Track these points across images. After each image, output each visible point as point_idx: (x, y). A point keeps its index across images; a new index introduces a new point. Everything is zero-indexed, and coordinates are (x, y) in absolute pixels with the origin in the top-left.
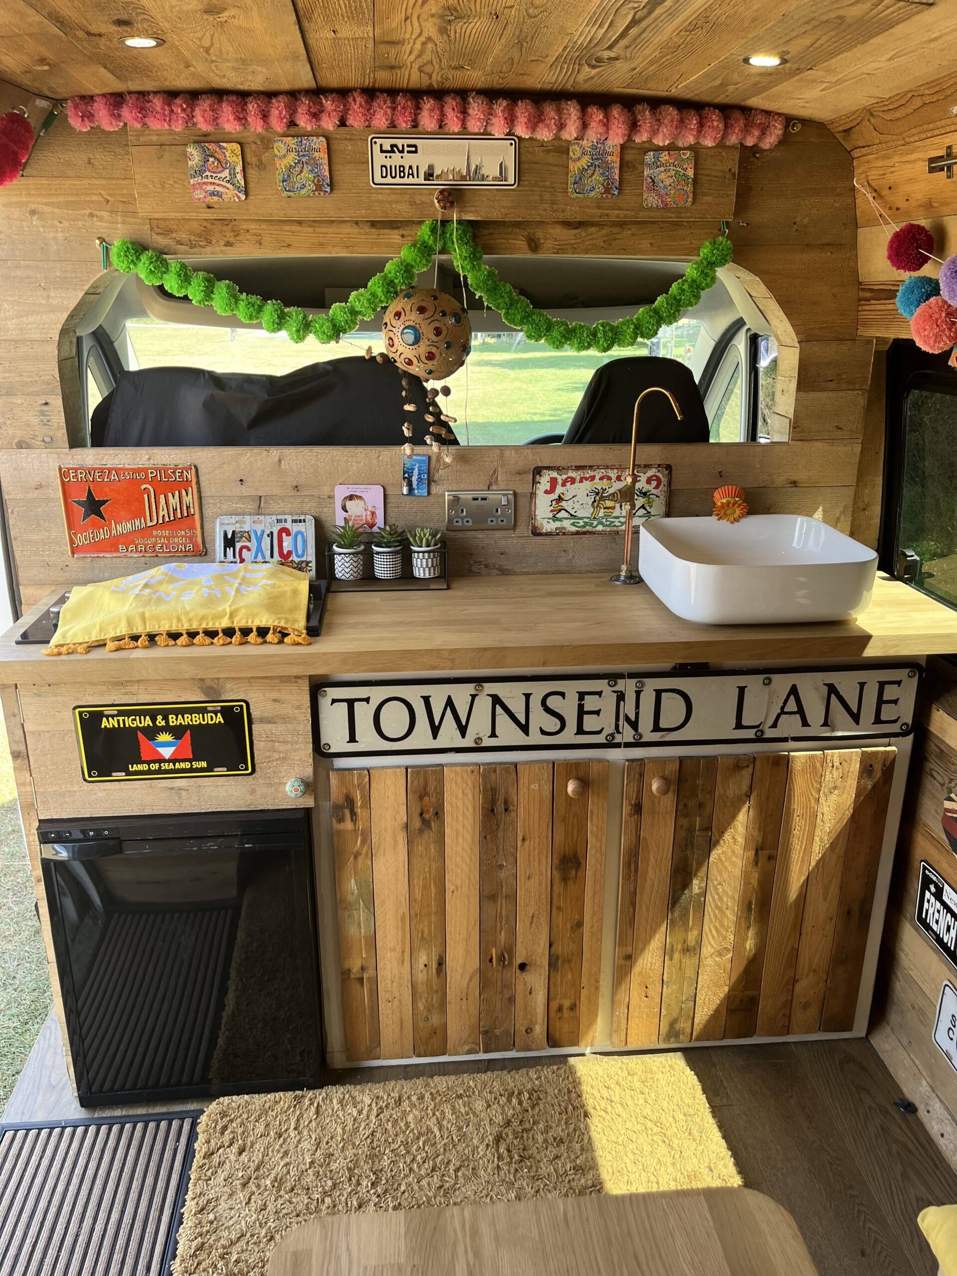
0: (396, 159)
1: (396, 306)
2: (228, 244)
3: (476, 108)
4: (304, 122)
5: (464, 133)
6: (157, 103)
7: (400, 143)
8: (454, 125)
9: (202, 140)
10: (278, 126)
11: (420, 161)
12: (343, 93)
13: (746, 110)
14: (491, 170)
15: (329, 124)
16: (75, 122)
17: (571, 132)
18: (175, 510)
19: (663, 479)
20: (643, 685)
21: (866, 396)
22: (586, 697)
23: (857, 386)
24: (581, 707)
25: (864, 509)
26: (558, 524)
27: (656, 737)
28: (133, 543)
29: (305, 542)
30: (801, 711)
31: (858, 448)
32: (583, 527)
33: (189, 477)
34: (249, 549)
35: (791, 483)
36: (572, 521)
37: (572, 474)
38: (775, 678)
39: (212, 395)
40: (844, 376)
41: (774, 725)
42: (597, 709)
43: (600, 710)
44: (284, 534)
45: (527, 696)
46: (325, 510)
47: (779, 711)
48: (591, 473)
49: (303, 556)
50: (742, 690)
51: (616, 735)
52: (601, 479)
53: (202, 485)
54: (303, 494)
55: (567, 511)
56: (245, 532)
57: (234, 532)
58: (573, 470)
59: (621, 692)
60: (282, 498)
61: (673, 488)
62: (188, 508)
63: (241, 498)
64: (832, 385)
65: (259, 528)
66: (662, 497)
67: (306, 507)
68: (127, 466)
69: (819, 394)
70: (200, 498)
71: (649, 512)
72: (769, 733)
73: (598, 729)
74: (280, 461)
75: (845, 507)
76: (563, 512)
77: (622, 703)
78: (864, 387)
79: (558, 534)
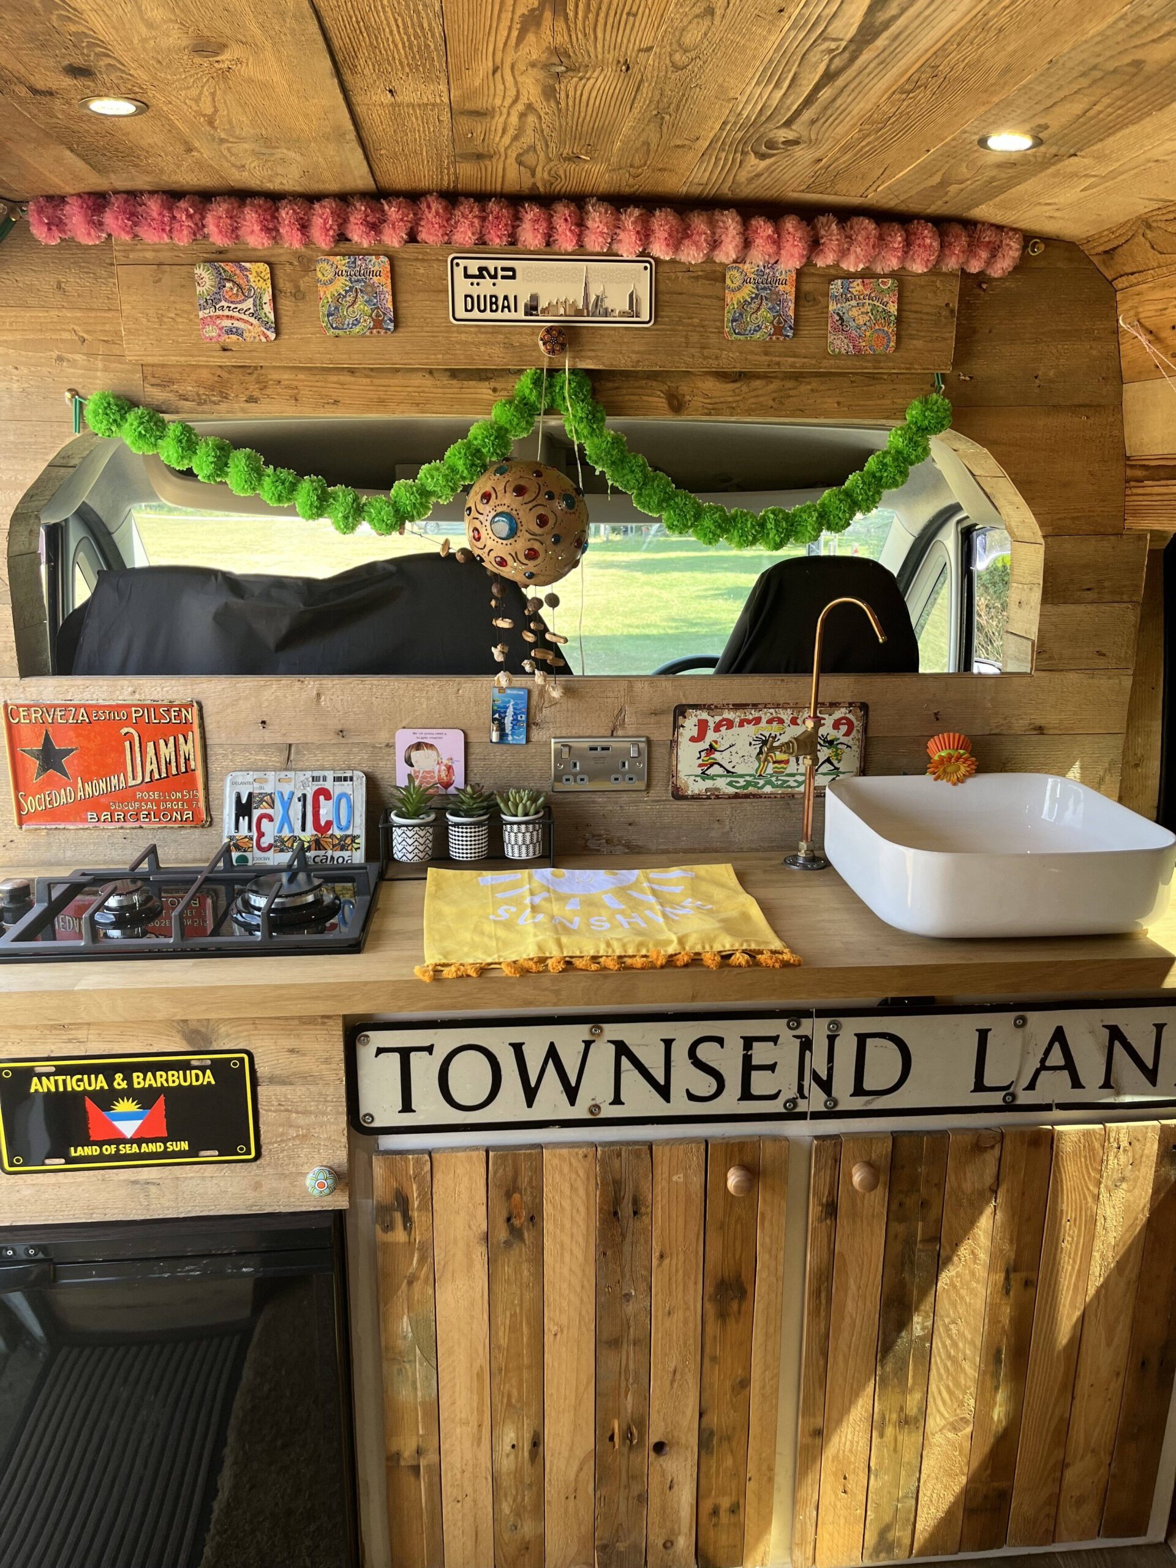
0: (486, 287)
1: (484, 484)
2: (251, 400)
3: (597, 219)
4: (358, 235)
5: (581, 253)
6: (154, 206)
7: (491, 265)
8: (566, 241)
9: (216, 258)
10: (322, 240)
11: (520, 289)
12: (413, 197)
13: (969, 225)
14: (617, 302)
15: (393, 238)
16: (39, 232)
17: (727, 252)
18: (168, 764)
19: (856, 723)
20: (839, 1026)
21: (1139, 611)
22: (755, 1044)
23: (1125, 598)
24: (747, 1059)
25: (1137, 765)
26: (709, 784)
27: (859, 1103)
28: (107, 808)
29: (351, 808)
30: (1070, 1065)
31: (1128, 682)
32: (744, 787)
33: (189, 717)
34: (271, 819)
35: (1035, 729)
36: (729, 779)
37: (728, 715)
38: (1032, 1016)
39: (226, 604)
40: (1107, 584)
41: (1031, 1086)
42: (771, 1062)
43: (776, 1063)
44: (322, 798)
45: (668, 1043)
46: (382, 764)
47: (1038, 1066)
48: (753, 714)
49: (347, 828)
50: (983, 1035)
51: (799, 1101)
52: (769, 722)
53: (207, 729)
54: (350, 741)
55: (721, 766)
56: (267, 794)
57: (250, 795)
58: (729, 709)
59: (806, 1037)
60: (321, 747)
61: (870, 735)
62: (187, 760)
63: (263, 747)
64: (1091, 595)
65: (286, 789)
66: (855, 748)
67: (355, 760)
68: (101, 702)
69: (1072, 607)
70: (205, 747)
71: (836, 768)
72: (1024, 1098)
73: (773, 1092)
74: (319, 695)
75: (1112, 763)
76: (716, 766)
77: (808, 1053)
78: (1134, 599)
79: (709, 798)
